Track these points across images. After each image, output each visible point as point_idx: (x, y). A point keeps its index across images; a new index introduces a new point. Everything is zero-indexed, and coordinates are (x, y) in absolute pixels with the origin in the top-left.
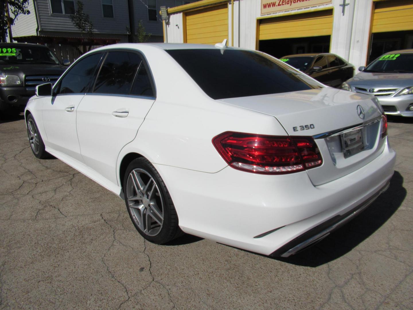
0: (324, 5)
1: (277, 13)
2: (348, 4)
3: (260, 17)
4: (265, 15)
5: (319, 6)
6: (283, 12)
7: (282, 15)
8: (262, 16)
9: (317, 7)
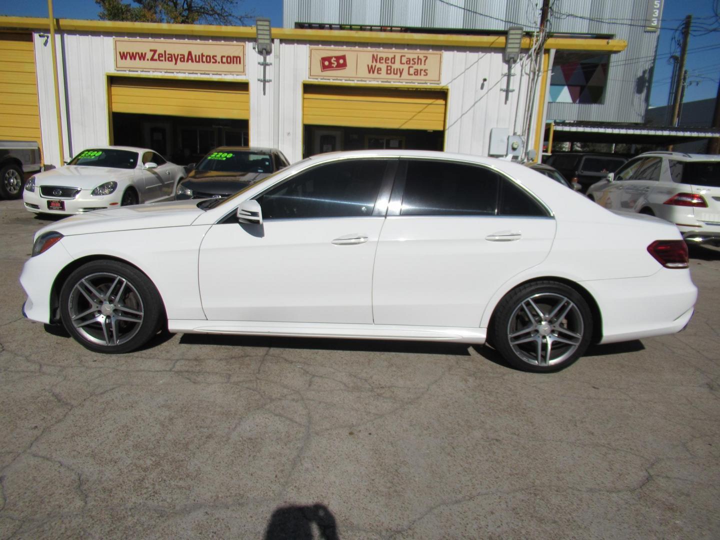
0: (233, 75)
1: (149, 72)
2: (270, 81)
3: (113, 72)
4: (125, 71)
5: (225, 75)
6: (161, 72)
7: (160, 77)
8: (118, 71)
9: (223, 75)
